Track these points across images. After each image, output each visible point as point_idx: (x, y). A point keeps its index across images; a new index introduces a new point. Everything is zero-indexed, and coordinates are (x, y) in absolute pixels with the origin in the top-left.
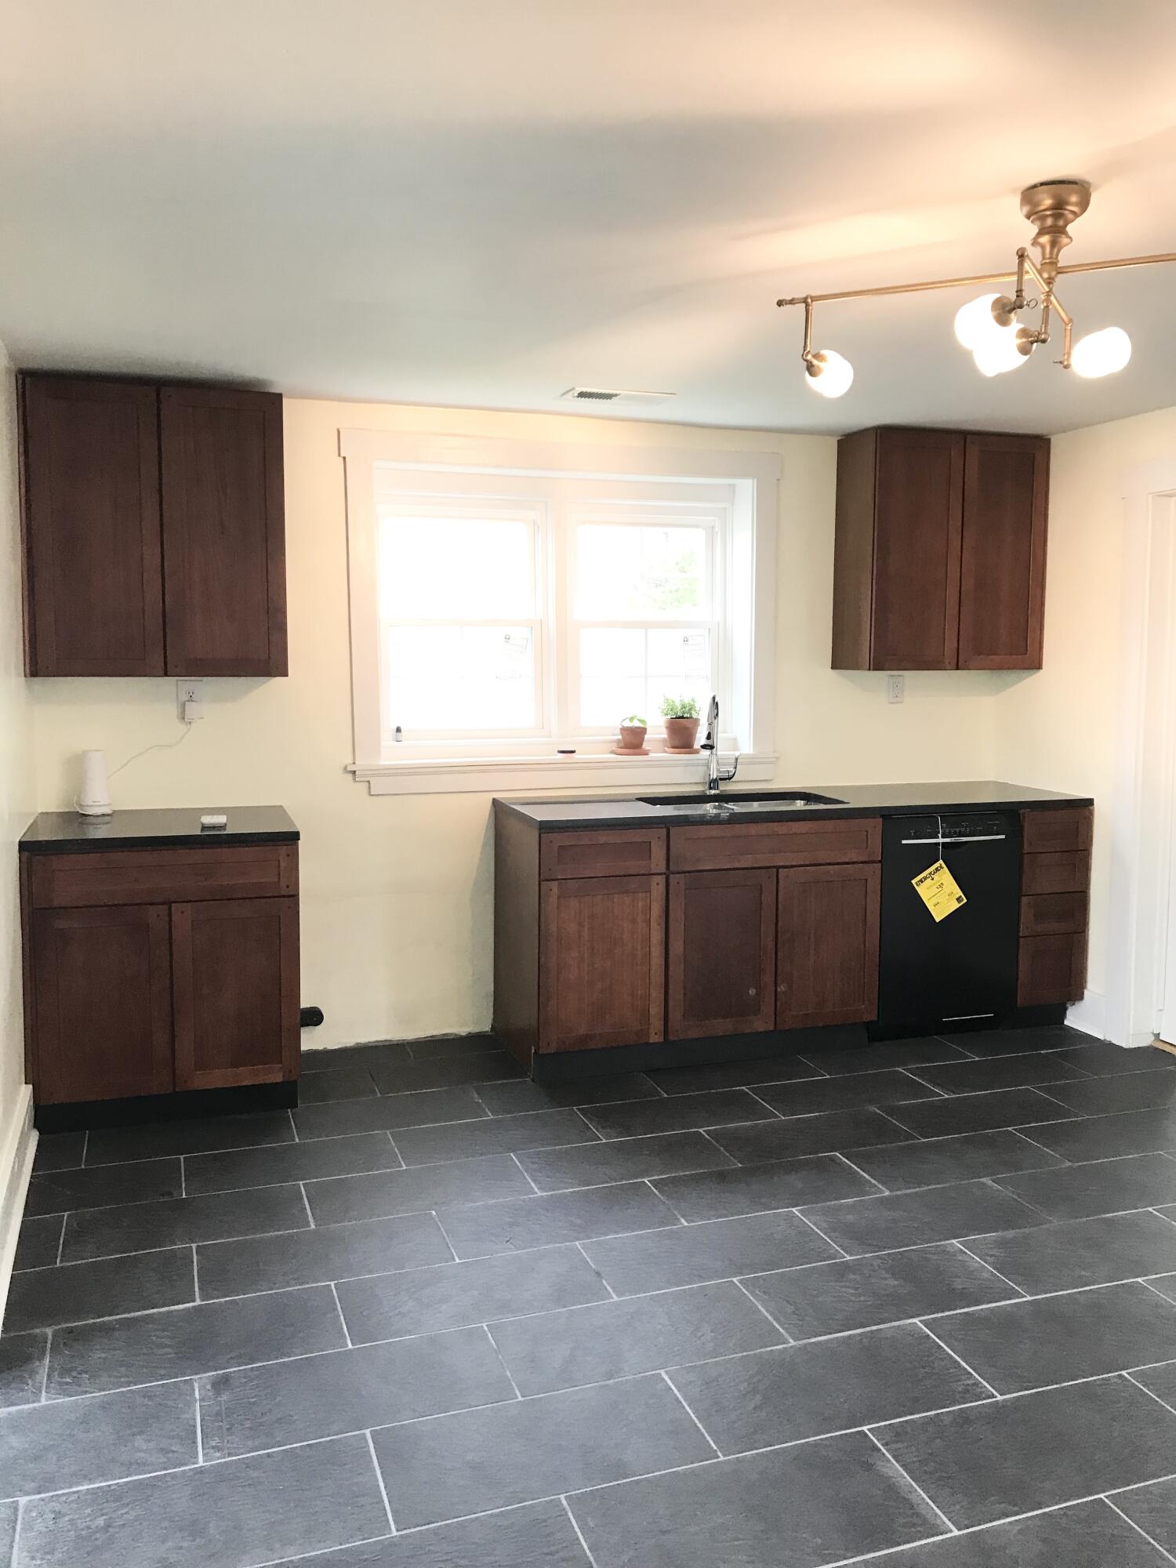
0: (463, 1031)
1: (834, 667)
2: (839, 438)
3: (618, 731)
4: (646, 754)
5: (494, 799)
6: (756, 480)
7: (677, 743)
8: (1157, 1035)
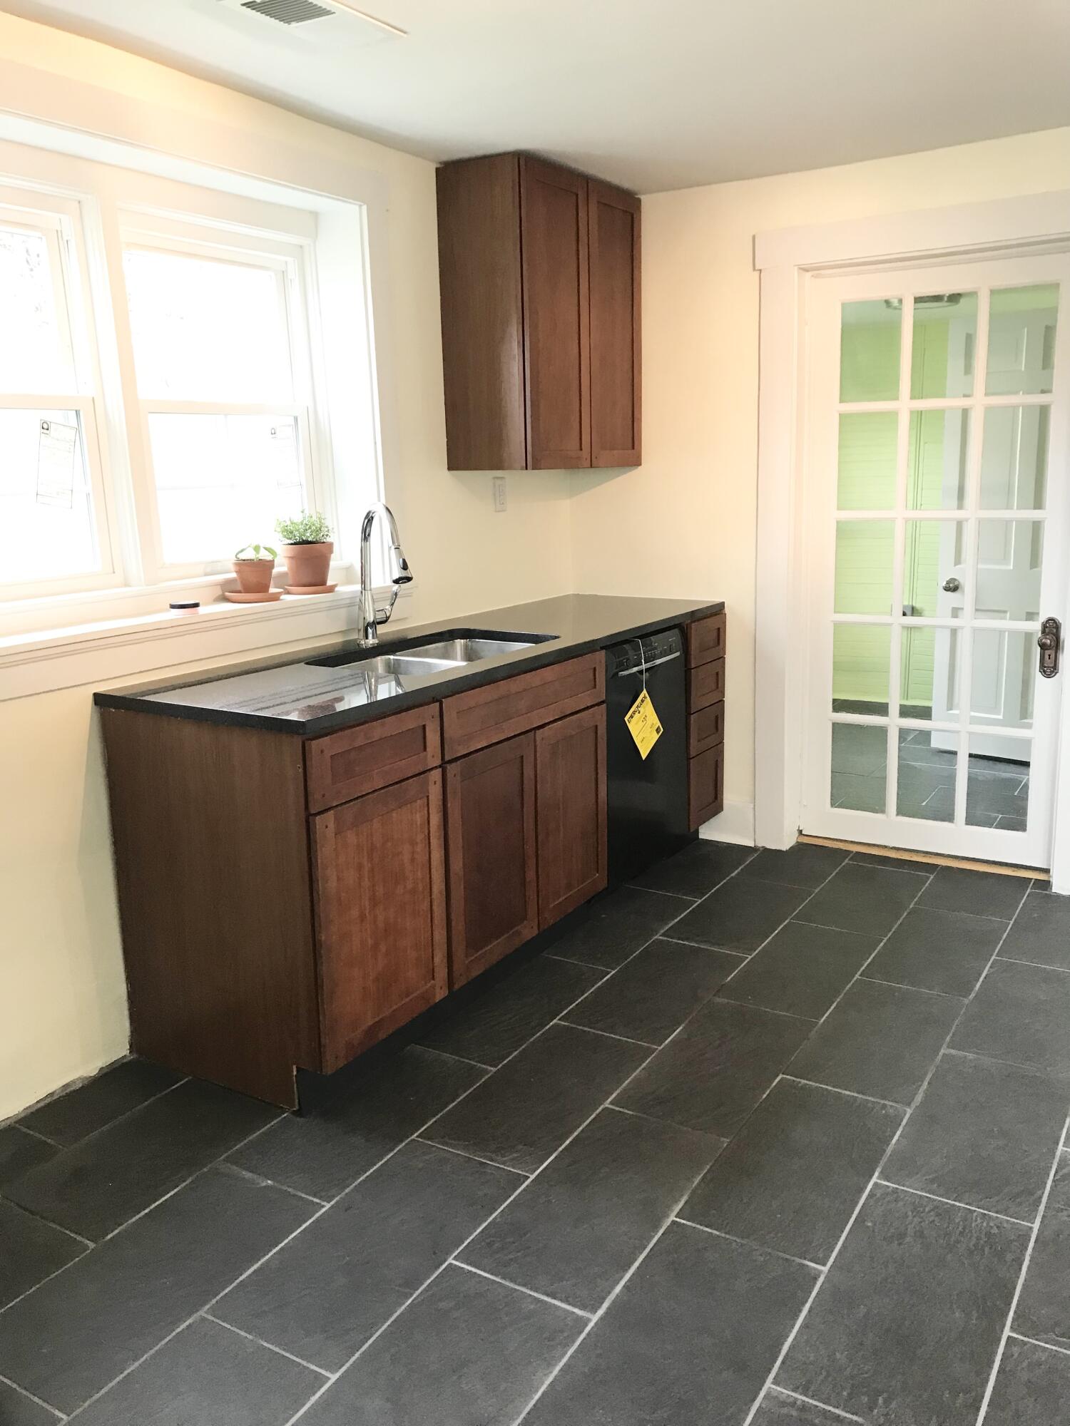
0: (90, 1068)
1: (452, 466)
2: (439, 166)
3: (232, 568)
4: (275, 598)
5: (95, 695)
6: (365, 207)
7: (305, 580)
8: (801, 831)
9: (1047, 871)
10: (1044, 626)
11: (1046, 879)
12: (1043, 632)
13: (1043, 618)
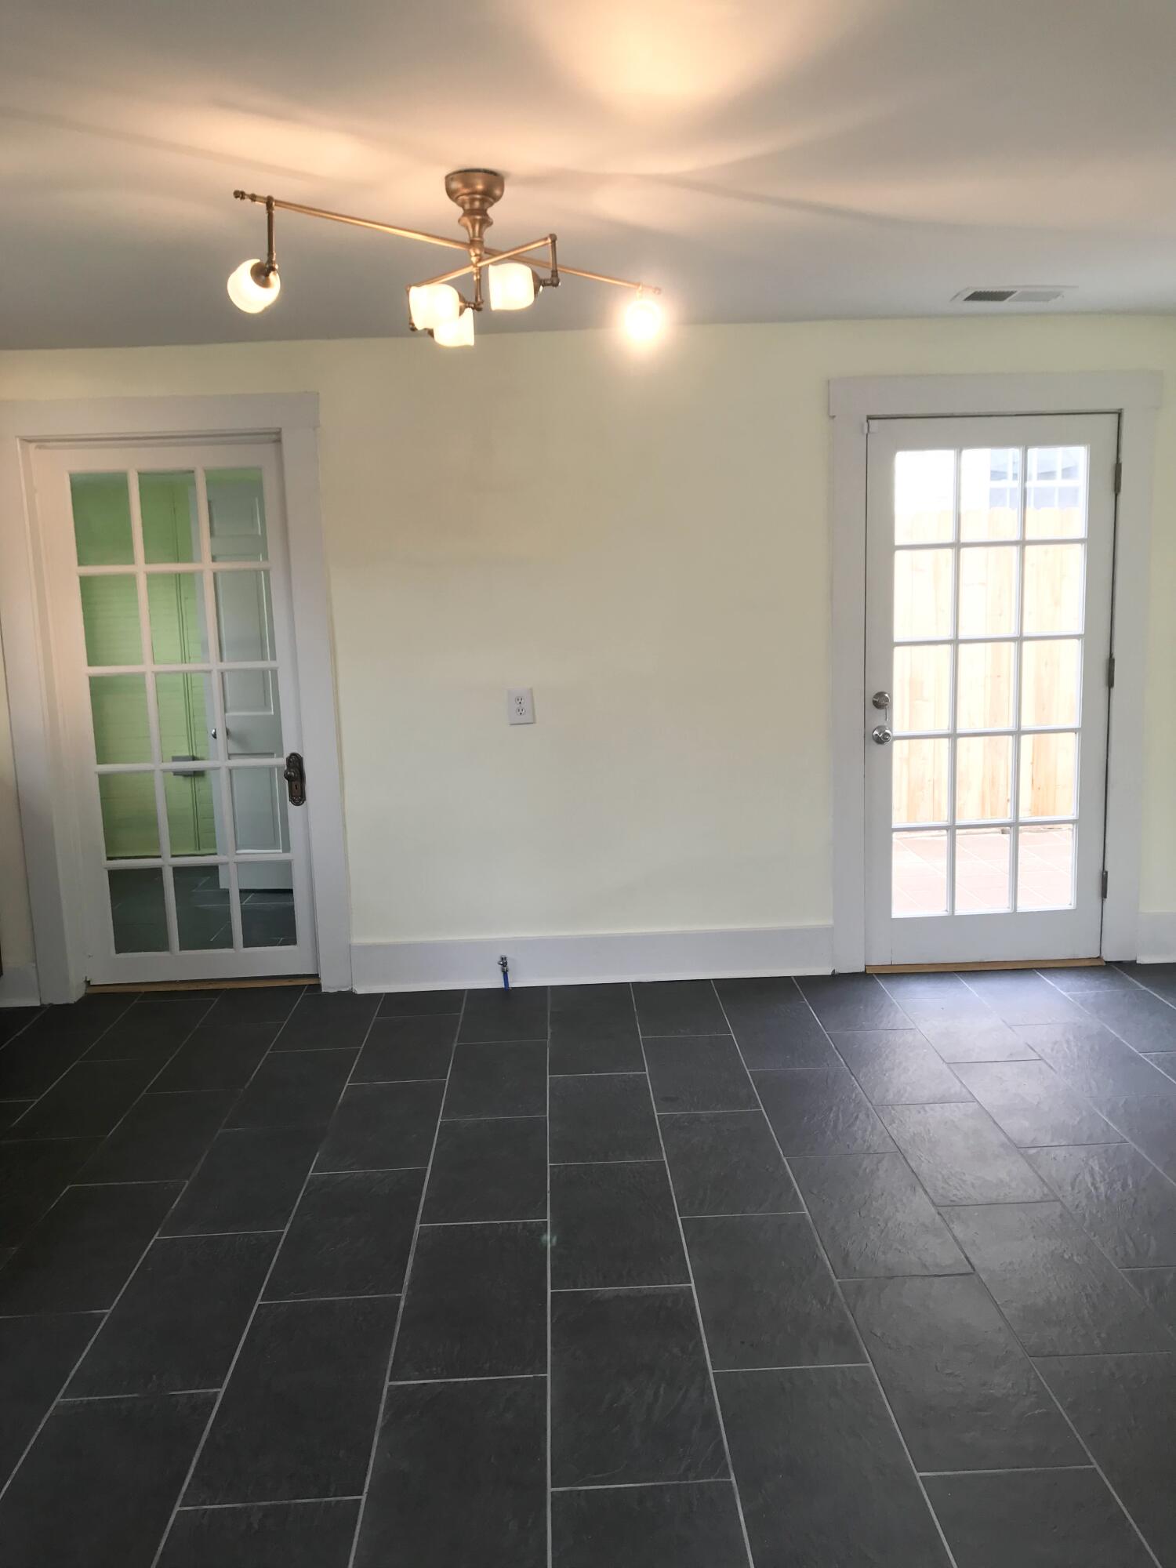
8: (89, 982)
9: (316, 976)
10: (288, 760)
11: (317, 983)
12: (288, 765)
13: (287, 754)
